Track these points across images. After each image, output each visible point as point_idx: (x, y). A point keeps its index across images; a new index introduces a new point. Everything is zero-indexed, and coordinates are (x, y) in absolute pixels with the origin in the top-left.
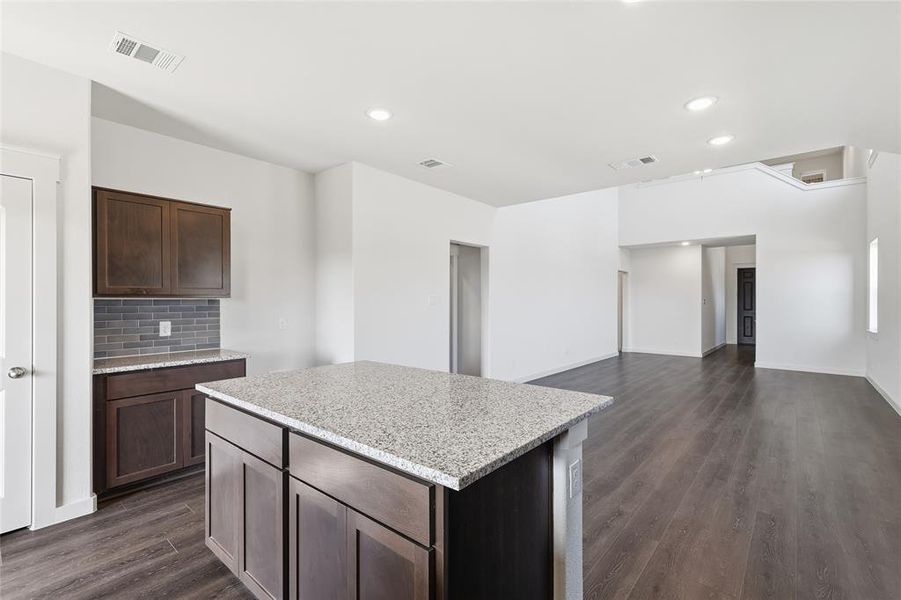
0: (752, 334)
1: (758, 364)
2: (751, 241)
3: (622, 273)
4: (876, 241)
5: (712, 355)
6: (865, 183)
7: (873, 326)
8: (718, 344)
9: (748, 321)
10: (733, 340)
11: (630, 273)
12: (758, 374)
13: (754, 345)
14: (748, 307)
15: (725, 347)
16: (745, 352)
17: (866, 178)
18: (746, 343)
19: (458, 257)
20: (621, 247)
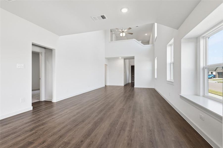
0: (134, 80)
1: (135, 87)
2: (133, 58)
3: (106, 65)
4: (156, 58)
5: (126, 85)
6: (154, 46)
7: (156, 77)
8: (127, 82)
9: (133, 77)
10: (130, 82)
11: (108, 65)
12: (135, 89)
13: (134, 83)
14: (133, 74)
15: (129, 83)
16: (133, 84)
17: (154, 45)
18: (133, 82)
19: (45, 53)
20: (106, 58)
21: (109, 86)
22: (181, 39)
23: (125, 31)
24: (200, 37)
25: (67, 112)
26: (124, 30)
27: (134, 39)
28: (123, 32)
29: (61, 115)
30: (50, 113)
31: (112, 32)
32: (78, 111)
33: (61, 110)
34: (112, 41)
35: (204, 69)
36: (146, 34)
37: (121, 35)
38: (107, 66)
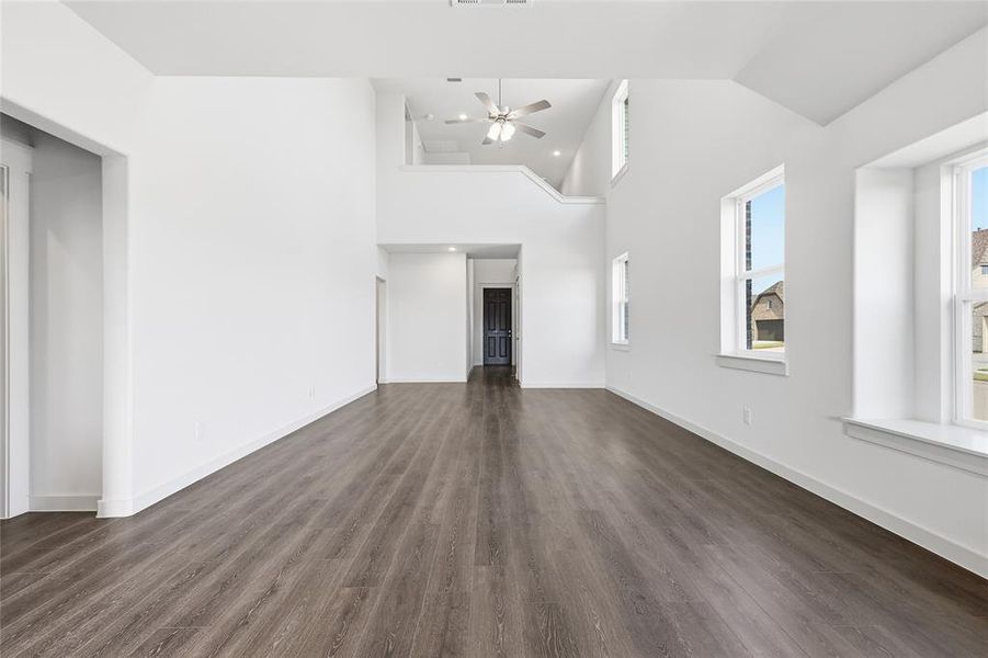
2: (513, 253)
3: (380, 280)
4: (625, 257)
6: (604, 204)
8: (472, 365)
9: (493, 341)
10: (480, 361)
11: (387, 282)
14: (492, 328)
15: (475, 368)
17: (604, 199)
18: (490, 363)
19: (32, 178)
20: (380, 246)
21: (396, 385)
22: (857, 167)
23: (511, 117)
24: (942, 168)
25: (273, 590)
26: (507, 109)
27: (522, 168)
28: (502, 118)
29: (244, 621)
30: (137, 617)
31: (410, 120)
32: (346, 567)
33: (213, 578)
34: (411, 164)
35: (952, 305)
36: (557, 153)
37: (495, 131)
38: (381, 284)
